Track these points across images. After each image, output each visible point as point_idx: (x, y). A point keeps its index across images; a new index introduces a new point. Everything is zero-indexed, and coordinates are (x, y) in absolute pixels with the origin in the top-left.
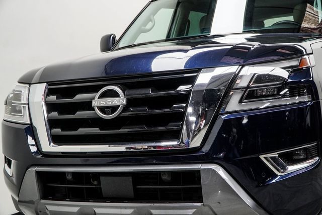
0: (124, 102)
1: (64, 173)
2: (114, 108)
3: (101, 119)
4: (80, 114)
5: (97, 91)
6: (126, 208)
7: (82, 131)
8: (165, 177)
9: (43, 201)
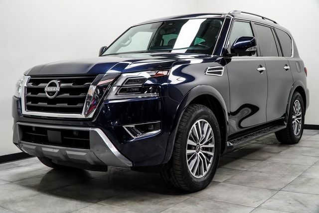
0: (58, 90)
1: (31, 127)
2: (53, 93)
3: (47, 98)
4: (40, 95)
5: (48, 83)
6: (55, 149)
7: (40, 104)
8: (75, 133)
9: (22, 142)
